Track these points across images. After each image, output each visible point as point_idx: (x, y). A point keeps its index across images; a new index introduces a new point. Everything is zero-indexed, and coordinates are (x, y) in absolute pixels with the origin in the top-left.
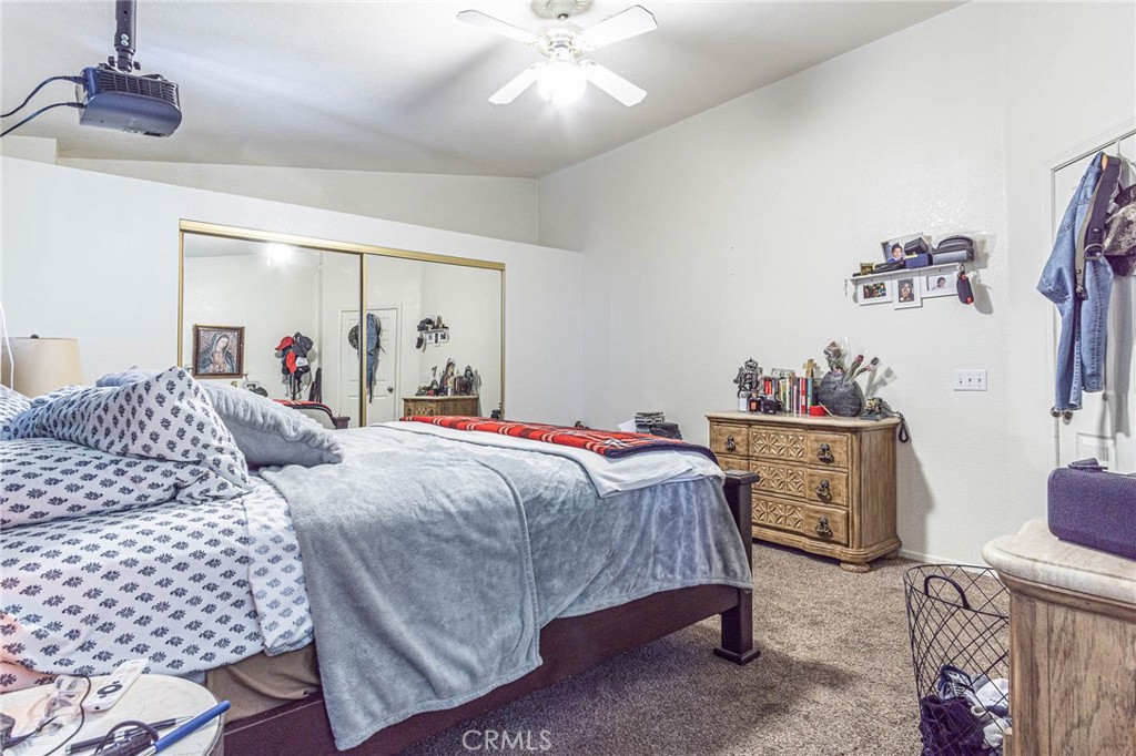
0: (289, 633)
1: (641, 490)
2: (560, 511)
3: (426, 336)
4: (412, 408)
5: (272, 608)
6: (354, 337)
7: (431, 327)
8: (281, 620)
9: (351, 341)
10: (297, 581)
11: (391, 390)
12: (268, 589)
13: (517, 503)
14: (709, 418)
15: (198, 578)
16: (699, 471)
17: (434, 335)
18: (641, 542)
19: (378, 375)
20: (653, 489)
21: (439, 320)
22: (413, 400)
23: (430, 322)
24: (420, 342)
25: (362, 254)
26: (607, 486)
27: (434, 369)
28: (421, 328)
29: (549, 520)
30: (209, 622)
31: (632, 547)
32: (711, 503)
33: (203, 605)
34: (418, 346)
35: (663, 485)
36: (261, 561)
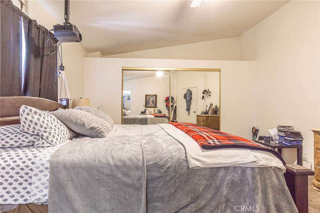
0: (39, 199)
1: (218, 168)
2: (166, 171)
3: (205, 95)
4: (199, 118)
5: (36, 188)
6: (185, 96)
7: (206, 92)
8: (38, 193)
9: (184, 98)
10: (47, 180)
11: (195, 112)
12: (37, 182)
13: (143, 164)
14: (313, 131)
15: (18, 173)
16: (263, 163)
17: (207, 95)
18: (215, 194)
19: (191, 107)
20: (226, 168)
21: (209, 90)
22: (199, 116)
23: (205, 91)
24: (203, 97)
25: (170, 71)
26: (194, 163)
27: (207, 106)
28: (203, 93)
29: (159, 174)
30: (20, 188)
31: (209, 196)
32: (272, 181)
33: (19, 182)
34: (203, 99)
35: (235, 167)
36: (36, 171)
